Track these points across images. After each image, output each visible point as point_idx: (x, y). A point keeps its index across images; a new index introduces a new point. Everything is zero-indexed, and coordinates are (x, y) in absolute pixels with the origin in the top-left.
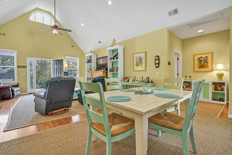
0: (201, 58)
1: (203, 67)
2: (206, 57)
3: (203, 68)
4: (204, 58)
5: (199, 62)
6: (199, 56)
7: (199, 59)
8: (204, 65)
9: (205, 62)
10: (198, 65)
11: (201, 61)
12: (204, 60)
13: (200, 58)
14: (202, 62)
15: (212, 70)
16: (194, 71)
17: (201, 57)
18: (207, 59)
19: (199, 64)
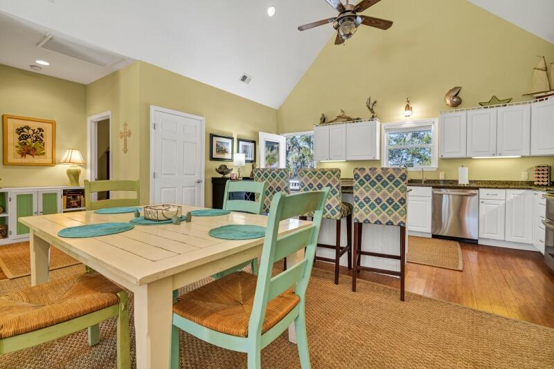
0: (25, 130)
1: (31, 152)
2: (40, 130)
3: (31, 155)
4: (33, 131)
5: (20, 139)
6: (22, 124)
7: (20, 131)
8: (34, 149)
9: (36, 141)
10: (17, 147)
11: (27, 137)
12: (34, 135)
13: (22, 129)
14: (29, 140)
15: (53, 163)
16: (5, 163)
17: (28, 128)
18: (42, 135)
19: (20, 144)
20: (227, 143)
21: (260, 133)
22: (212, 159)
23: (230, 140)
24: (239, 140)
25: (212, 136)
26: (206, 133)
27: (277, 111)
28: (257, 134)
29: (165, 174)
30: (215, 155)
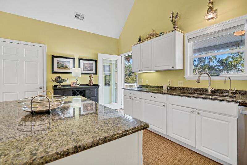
20: (69, 62)
21: (99, 54)
22: (54, 72)
23: (72, 60)
24: (80, 59)
25: (53, 57)
26: (48, 55)
27: (117, 40)
28: (97, 55)
29: (5, 83)
30: (56, 70)
